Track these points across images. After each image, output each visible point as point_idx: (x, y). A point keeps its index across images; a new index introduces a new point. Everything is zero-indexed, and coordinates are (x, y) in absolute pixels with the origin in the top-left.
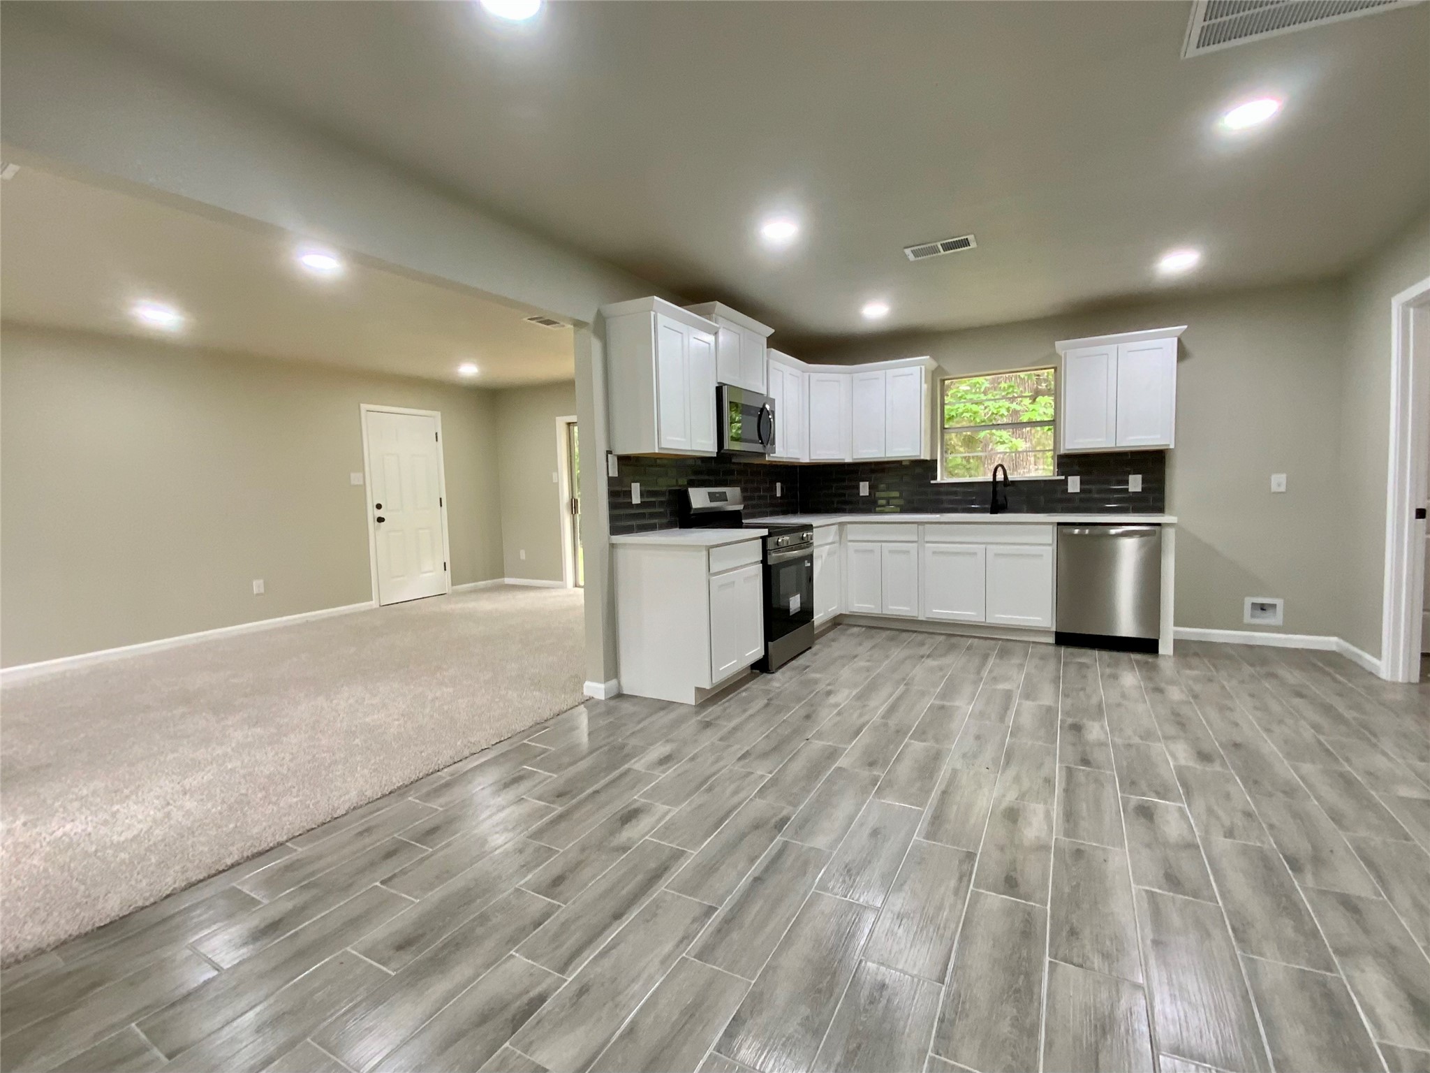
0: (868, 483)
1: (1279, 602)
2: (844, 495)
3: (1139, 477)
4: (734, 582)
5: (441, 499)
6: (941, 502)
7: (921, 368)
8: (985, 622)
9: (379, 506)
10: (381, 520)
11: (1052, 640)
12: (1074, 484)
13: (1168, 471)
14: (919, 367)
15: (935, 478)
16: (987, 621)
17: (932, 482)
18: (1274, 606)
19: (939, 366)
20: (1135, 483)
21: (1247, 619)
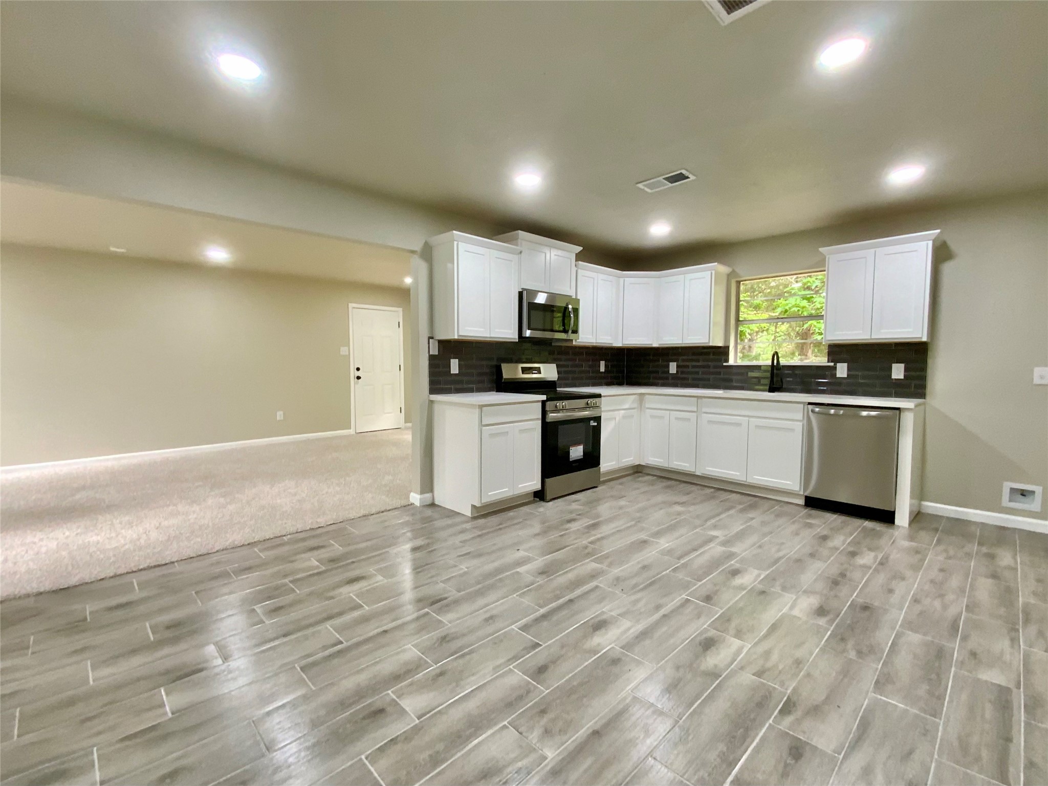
0: (676, 363)
1: (1038, 489)
2: (658, 372)
3: (902, 366)
4: (508, 432)
5: (400, 366)
6: (731, 380)
7: (712, 273)
8: (746, 481)
9: (358, 369)
10: (359, 378)
11: (802, 502)
12: (842, 370)
13: (930, 361)
14: (710, 272)
15: (727, 361)
16: (747, 481)
17: (725, 364)
18: (1033, 492)
19: (733, 271)
20: (898, 372)
21: (1005, 502)
